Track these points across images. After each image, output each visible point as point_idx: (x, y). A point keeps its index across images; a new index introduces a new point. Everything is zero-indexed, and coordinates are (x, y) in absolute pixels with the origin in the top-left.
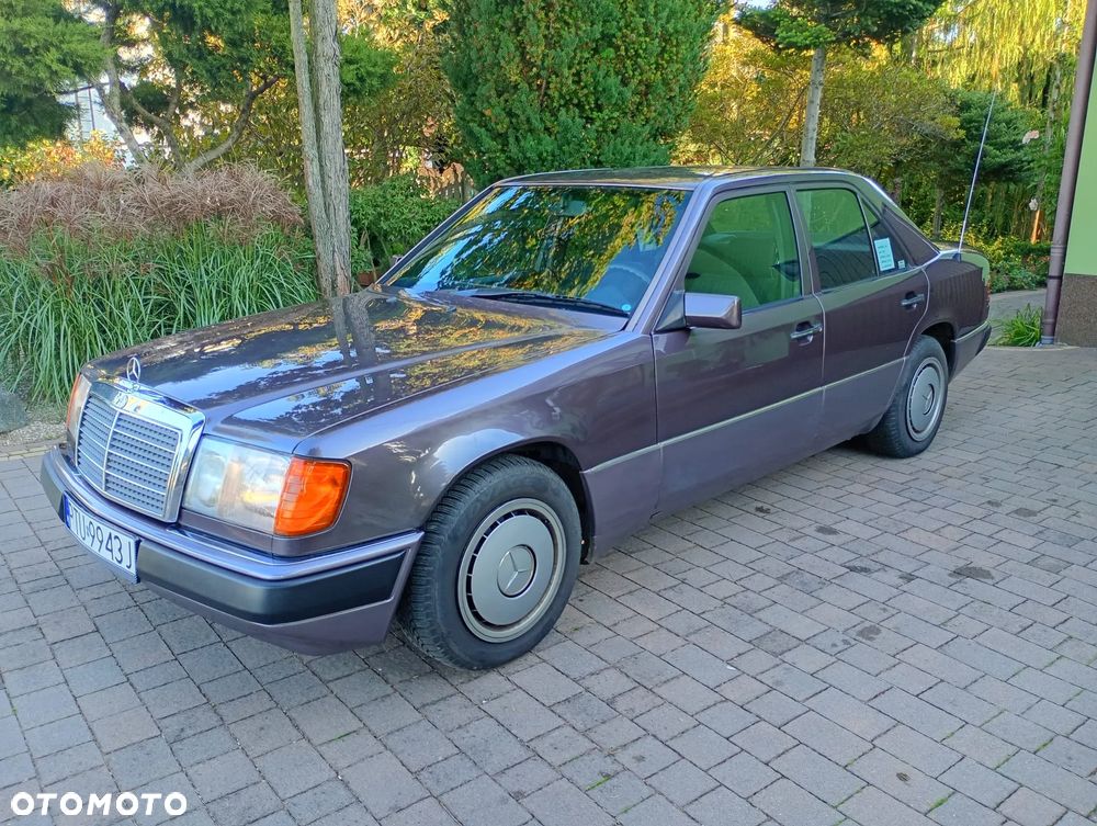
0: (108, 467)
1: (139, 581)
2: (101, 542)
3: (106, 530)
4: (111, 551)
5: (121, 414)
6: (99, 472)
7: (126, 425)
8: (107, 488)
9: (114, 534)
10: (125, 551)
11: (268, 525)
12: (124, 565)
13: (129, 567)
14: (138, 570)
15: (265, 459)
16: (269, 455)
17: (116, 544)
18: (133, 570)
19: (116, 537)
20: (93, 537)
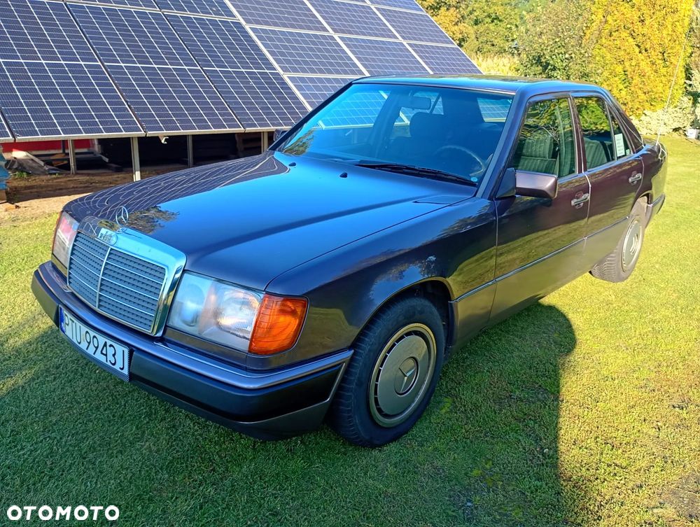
0: (101, 290)
1: (130, 380)
2: (97, 348)
3: (102, 340)
4: (106, 355)
5: (112, 249)
6: (94, 294)
7: (117, 258)
8: (100, 306)
9: (109, 342)
10: (119, 357)
11: (243, 345)
12: (117, 367)
13: (122, 369)
14: (130, 373)
15: (241, 294)
16: (243, 291)
17: (110, 351)
18: (126, 372)
19: (111, 346)
20: (89, 343)
